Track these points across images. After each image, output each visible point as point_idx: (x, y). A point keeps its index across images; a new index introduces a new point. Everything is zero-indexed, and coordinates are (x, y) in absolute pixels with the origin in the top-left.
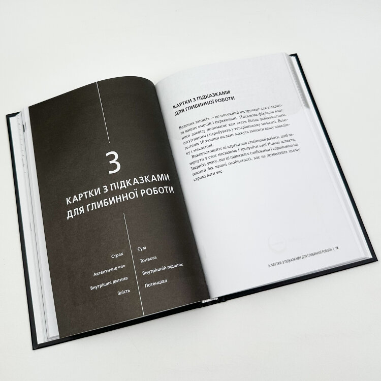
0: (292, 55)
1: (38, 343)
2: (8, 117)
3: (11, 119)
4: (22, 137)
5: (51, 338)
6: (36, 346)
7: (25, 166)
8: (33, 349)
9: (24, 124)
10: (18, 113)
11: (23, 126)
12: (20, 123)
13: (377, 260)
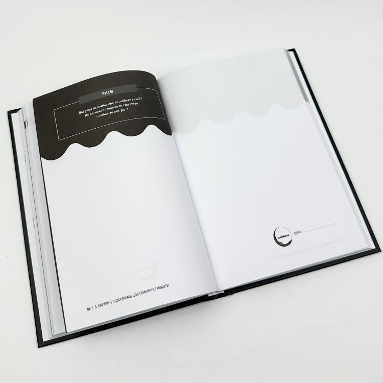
0: (290, 50)
1: (44, 341)
2: (10, 113)
3: (13, 115)
4: (23, 132)
5: (56, 335)
6: (41, 344)
7: (27, 161)
8: (39, 347)
9: (25, 120)
10: (19, 109)
11: (25, 122)
12: (22, 119)
13: (381, 251)
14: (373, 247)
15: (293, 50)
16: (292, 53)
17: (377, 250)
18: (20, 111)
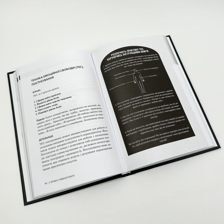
0: (167, 36)
1: (27, 202)
2: (8, 74)
3: (10, 75)
4: (17, 85)
6: (26, 203)
7: (19, 100)
8: (25, 205)
10: (14, 72)
11: (17, 78)
12: (15, 76)
13: (220, 148)
14: (216, 145)
15: (169, 36)
16: (168, 38)
17: (219, 147)
18: (15, 72)
